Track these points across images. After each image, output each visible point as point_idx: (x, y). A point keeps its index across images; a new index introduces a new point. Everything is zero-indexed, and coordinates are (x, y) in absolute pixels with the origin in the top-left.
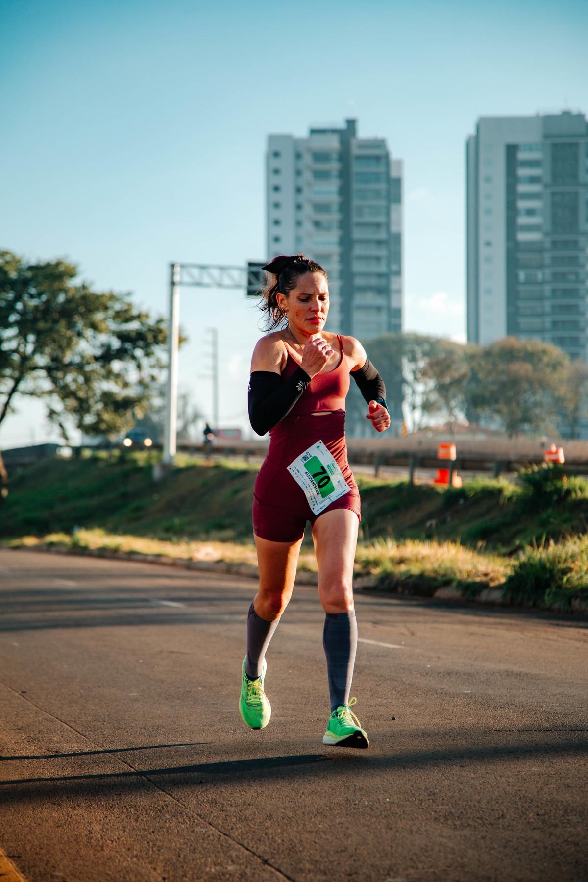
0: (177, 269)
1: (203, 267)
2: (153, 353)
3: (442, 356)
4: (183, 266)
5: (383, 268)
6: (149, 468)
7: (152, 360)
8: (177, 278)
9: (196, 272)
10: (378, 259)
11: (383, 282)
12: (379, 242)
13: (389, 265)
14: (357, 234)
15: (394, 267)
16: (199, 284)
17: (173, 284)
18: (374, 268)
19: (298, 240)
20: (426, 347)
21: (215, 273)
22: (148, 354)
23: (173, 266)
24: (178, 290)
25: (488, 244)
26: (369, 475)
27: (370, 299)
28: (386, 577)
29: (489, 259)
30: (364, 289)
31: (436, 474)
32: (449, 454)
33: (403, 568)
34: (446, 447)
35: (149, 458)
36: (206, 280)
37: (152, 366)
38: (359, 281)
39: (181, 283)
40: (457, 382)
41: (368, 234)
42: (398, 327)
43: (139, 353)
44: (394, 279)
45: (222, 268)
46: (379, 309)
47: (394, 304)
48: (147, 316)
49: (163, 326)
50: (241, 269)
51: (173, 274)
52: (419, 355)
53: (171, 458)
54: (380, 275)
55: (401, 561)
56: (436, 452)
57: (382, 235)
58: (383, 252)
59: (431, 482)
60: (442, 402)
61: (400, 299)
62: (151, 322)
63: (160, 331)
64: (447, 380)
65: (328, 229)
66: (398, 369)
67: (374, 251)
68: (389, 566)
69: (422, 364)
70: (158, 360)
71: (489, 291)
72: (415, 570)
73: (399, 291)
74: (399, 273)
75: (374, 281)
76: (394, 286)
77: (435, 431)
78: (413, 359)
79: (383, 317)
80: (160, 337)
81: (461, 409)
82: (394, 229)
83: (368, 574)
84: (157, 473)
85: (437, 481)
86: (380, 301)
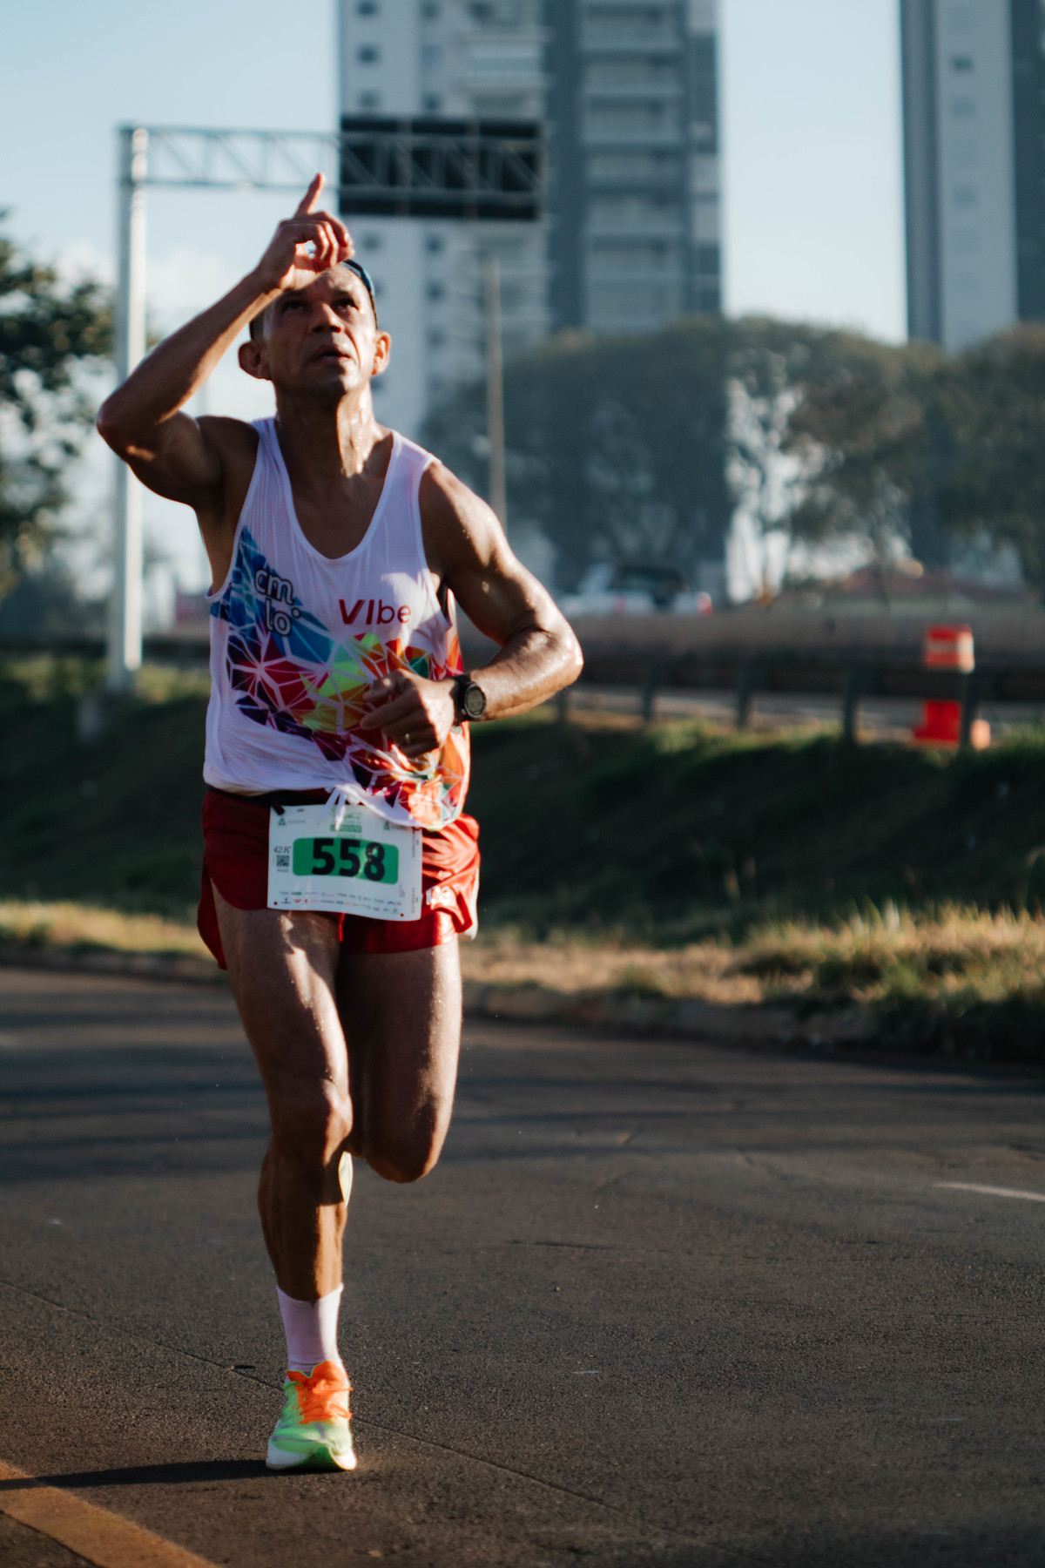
0: (141, 142)
1: (213, 136)
2: (66, 381)
3: (847, 377)
4: (154, 133)
5: (667, 135)
6: (63, 706)
7: (65, 400)
8: (140, 168)
9: (192, 148)
10: (655, 107)
11: (669, 170)
12: (658, 61)
13: (684, 124)
14: (594, 37)
15: (699, 131)
16: (201, 183)
17: (128, 184)
18: (641, 132)
19: (428, 55)
20: (800, 354)
21: (248, 150)
22: (52, 384)
23: (128, 133)
24: (142, 200)
25: (962, 64)
26: (719, 719)
27: (634, 220)
28: (903, 1009)
29: (965, 108)
30: (616, 192)
31: (917, 712)
32: (953, 656)
33: (952, 983)
34: (947, 635)
35: (60, 679)
36: (222, 170)
37: (67, 419)
38: (600, 171)
39: (150, 181)
40: (889, 452)
41: (626, 37)
42: (711, 298)
43: (27, 381)
44: (699, 163)
45: (267, 137)
46: (658, 247)
47: (701, 234)
48: (50, 277)
49: (96, 303)
50: (319, 137)
51: (127, 158)
52: (780, 379)
53: (129, 676)
54: (659, 154)
55: (937, 964)
56: (917, 650)
57: (665, 41)
58: (666, 88)
59: (903, 736)
61: (715, 221)
62: (62, 292)
63: (88, 317)
64: (866, 443)
65: (512, 25)
66: (718, 415)
67: (642, 86)
68: (910, 981)
69: (788, 401)
70: (82, 400)
71: (966, 198)
72: (991, 986)
73: (713, 198)
74: (710, 147)
75: (642, 170)
76: (699, 184)
77: (833, 590)
78: (763, 389)
79: (671, 273)
80: (88, 335)
82: (696, 24)
83: (845, 1002)
84: (89, 720)
85: (920, 734)
86: (661, 225)
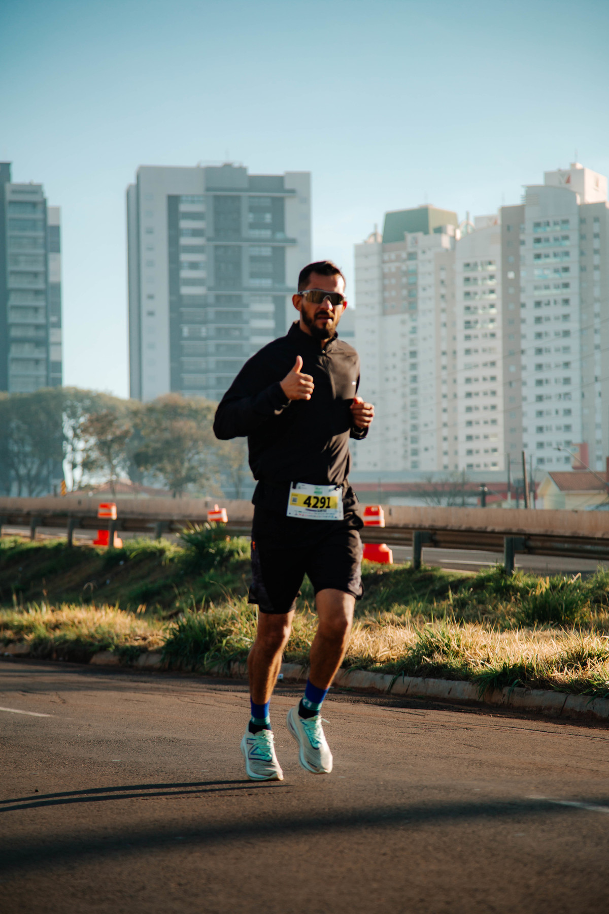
20: (87, 403)
26: (24, 536)
28: (40, 642)
31: (95, 534)
32: (109, 514)
33: (58, 633)
34: (106, 507)
40: (118, 440)
46: (36, 362)
52: (79, 411)
56: (96, 511)
59: (90, 543)
60: (103, 458)
61: (60, 353)
68: (42, 631)
69: (82, 420)
72: (71, 635)
73: (59, 343)
77: (96, 490)
78: (73, 415)
81: (124, 468)
83: (21, 640)
85: (96, 542)
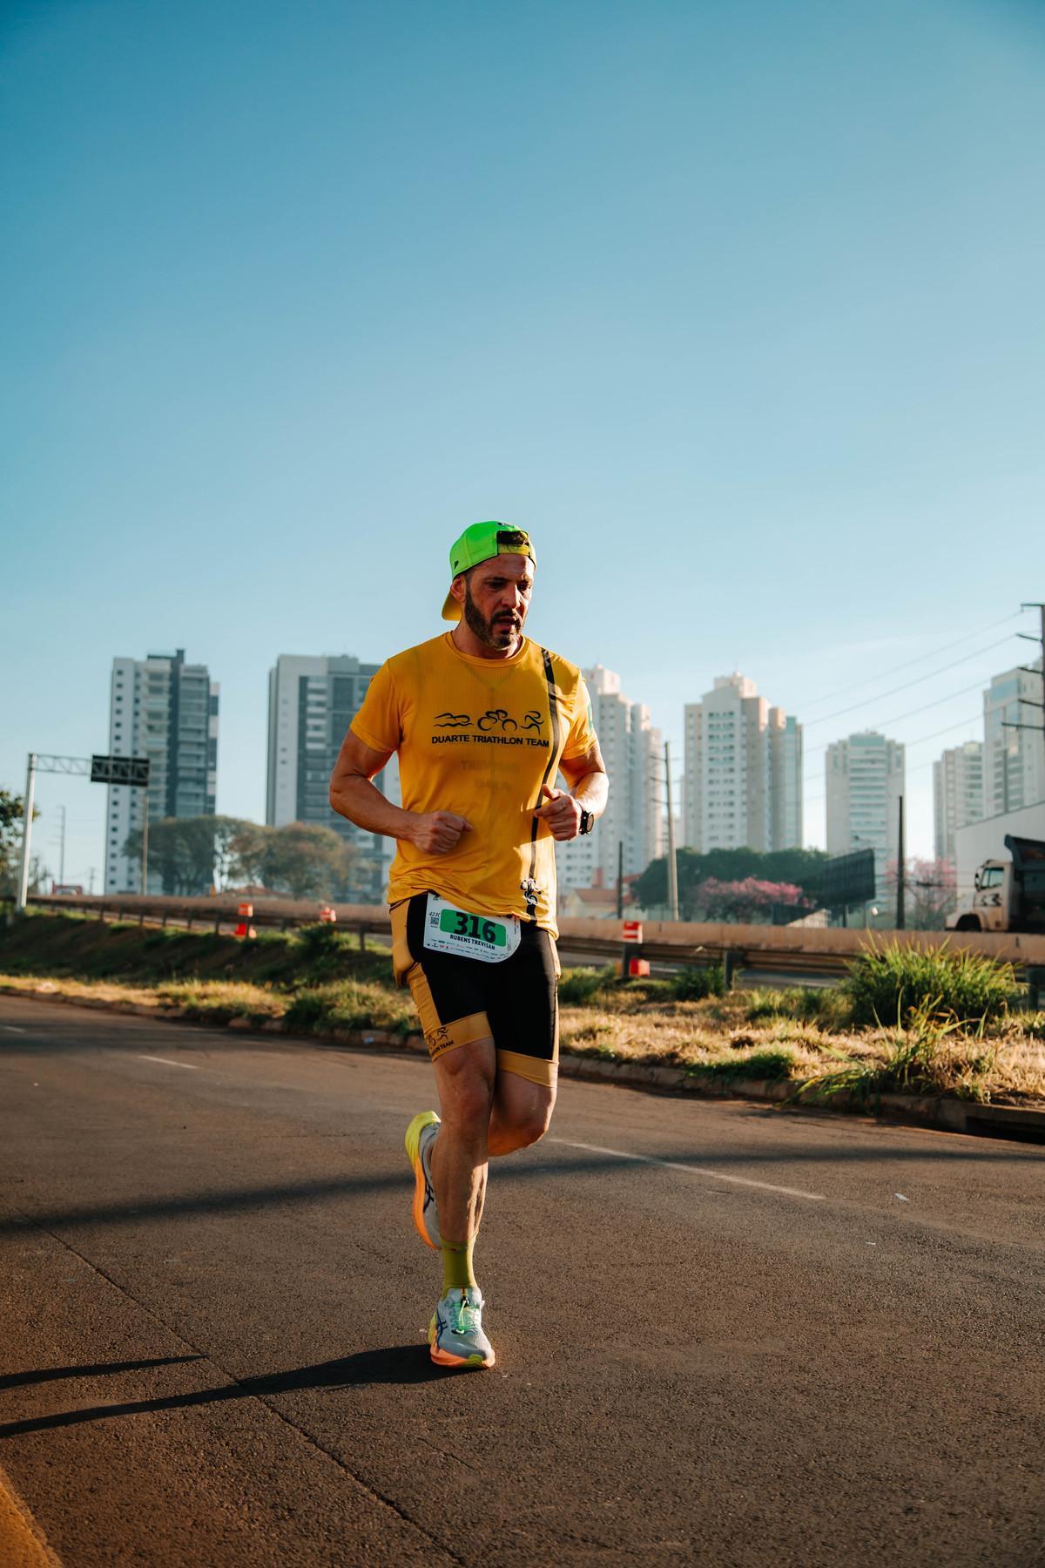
0: (35, 758)
2: (11, 824)
3: (246, 834)
4: (38, 756)
5: (201, 764)
7: (11, 830)
8: (34, 766)
9: (50, 762)
10: (198, 757)
11: (201, 775)
12: (200, 744)
13: (206, 762)
14: (182, 737)
15: (211, 764)
16: (52, 771)
17: (30, 769)
18: (195, 764)
20: (234, 827)
21: (66, 763)
22: (7, 825)
23: (31, 756)
24: (34, 773)
26: (183, 927)
27: (191, 788)
29: (284, 762)
30: (186, 780)
31: (236, 927)
32: (247, 912)
33: (205, 1002)
34: (245, 906)
36: (58, 768)
37: (11, 835)
38: (182, 774)
39: (37, 770)
40: (256, 856)
41: (191, 737)
42: (212, 810)
44: (210, 773)
45: (71, 759)
46: (197, 795)
47: (209, 792)
48: (8, 794)
49: (21, 803)
50: (87, 760)
51: (31, 762)
52: (228, 833)
53: (23, 909)
54: (199, 770)
55: (205, 996)
56: (237, 910)
57: (202, 739)
58: (202, 752)
59: (232, 933)
60: (244, 869)
61: (214, 790)
62: (11, 799)
63: (18, 807)
64: (249, 853)
65: (159, 732)
66: (211, 843)
67: (195, 751)
68: (194, 1001)
69: (230, 840)
70: (15, 830)
71: (283, 786)
72: (214, 1003)
73: (214, 783)
74: (214, 769)
75: (194, 774)
76: (210, 779)
77: (237, 892)
78: (223, 836)
79: (201, 803)
80: (18, 811)
81: (259, 876)
82: (211, 735)
83: (177, 1006)
84: (10, 920)
85: (236, 933)
86: (199, 790)
